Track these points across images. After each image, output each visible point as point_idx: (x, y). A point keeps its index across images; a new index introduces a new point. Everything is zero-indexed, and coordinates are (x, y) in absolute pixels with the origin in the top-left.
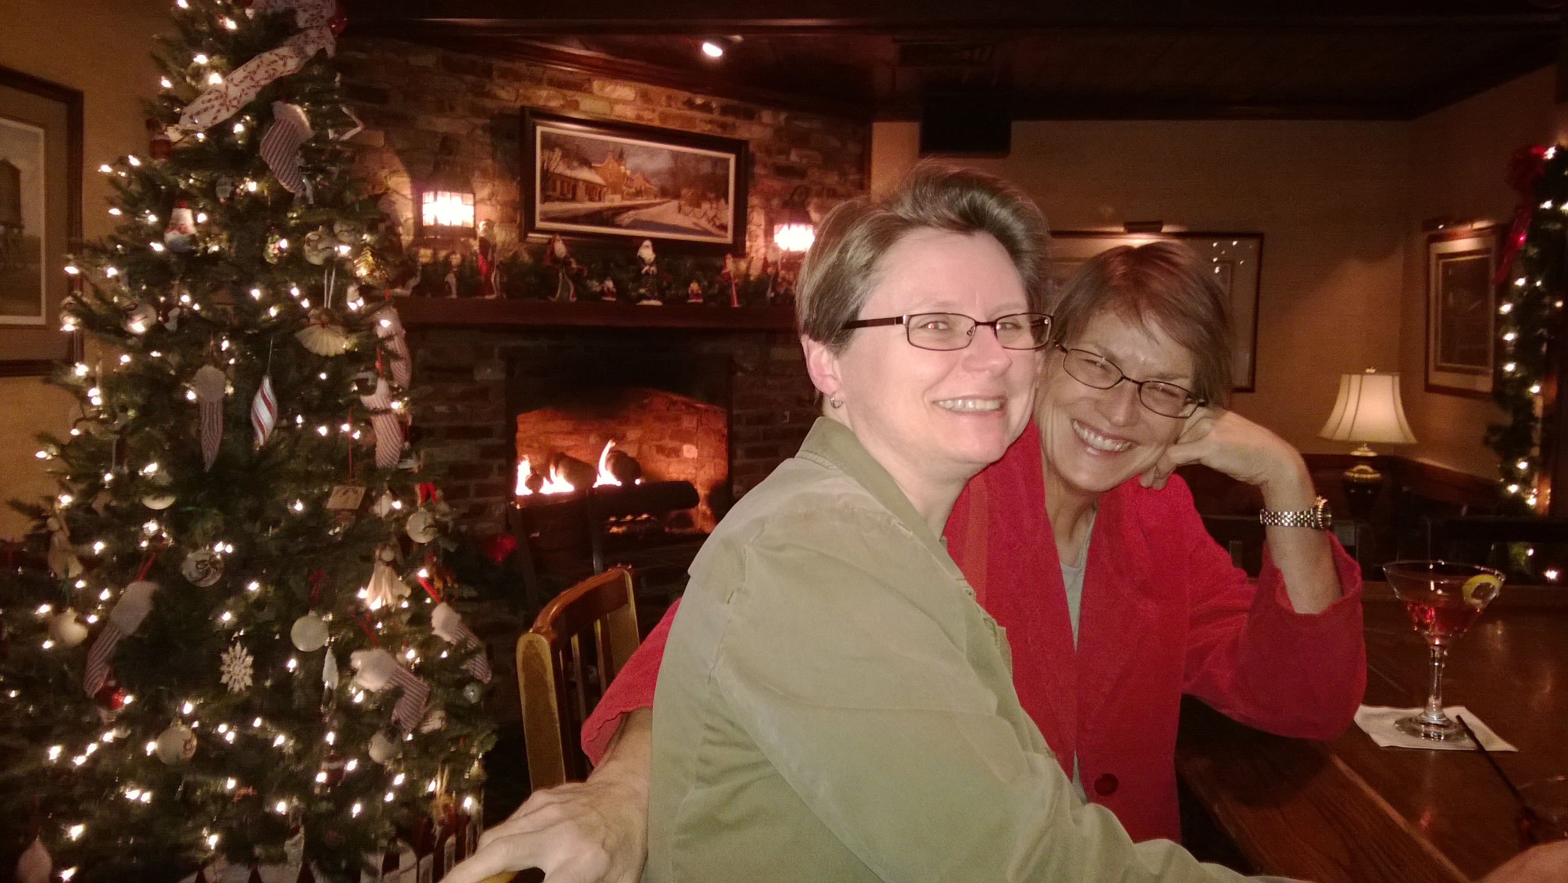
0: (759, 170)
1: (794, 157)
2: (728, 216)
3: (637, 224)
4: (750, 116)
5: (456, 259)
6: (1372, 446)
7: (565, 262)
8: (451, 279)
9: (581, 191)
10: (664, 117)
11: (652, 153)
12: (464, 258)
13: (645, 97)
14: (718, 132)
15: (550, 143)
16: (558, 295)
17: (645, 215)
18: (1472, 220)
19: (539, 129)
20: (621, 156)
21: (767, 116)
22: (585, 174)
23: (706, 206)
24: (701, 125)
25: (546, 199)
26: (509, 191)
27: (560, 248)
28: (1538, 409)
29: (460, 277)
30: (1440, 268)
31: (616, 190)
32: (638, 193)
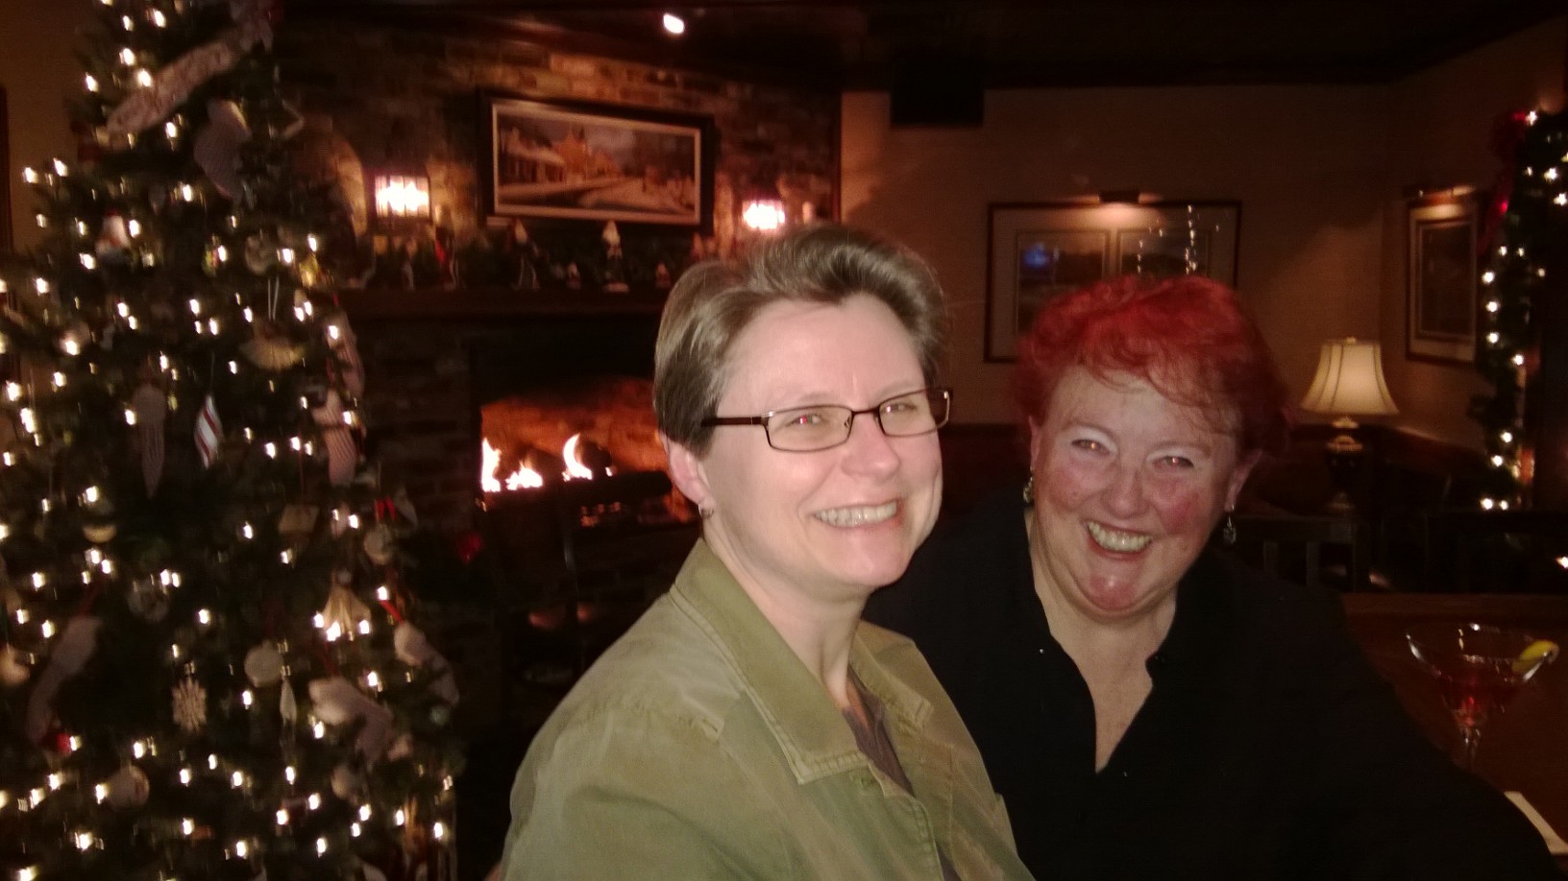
0: (725, 146)
1: (761, 131)
2: (695, 194)
3: (600, 205)
4: (714, 89)
5: (412, 248)
6: (1354, 417)
7: (526, 249)
8: (408, 269)
9: (541, 173)
10: (625, 93)
11: (614, 131)
12: (420, 245)
13: (605, 72)
14: (682, 107)
15: (507, 122)
16: (520, 281)
17: (608, 196)
18: (1451, 186)
19: (495, 110)
20: (581, 134)
21: (732, 91)
22: (545, 155)
23: (671, 184)
24: (664, 100)
25: (503, 181)
26: (464, 174)
27: (521, 233)
28: (1522, 379)
29: (416, 267)
30: (1421, 234)
31: (577, 169)
32: (601, 173)
